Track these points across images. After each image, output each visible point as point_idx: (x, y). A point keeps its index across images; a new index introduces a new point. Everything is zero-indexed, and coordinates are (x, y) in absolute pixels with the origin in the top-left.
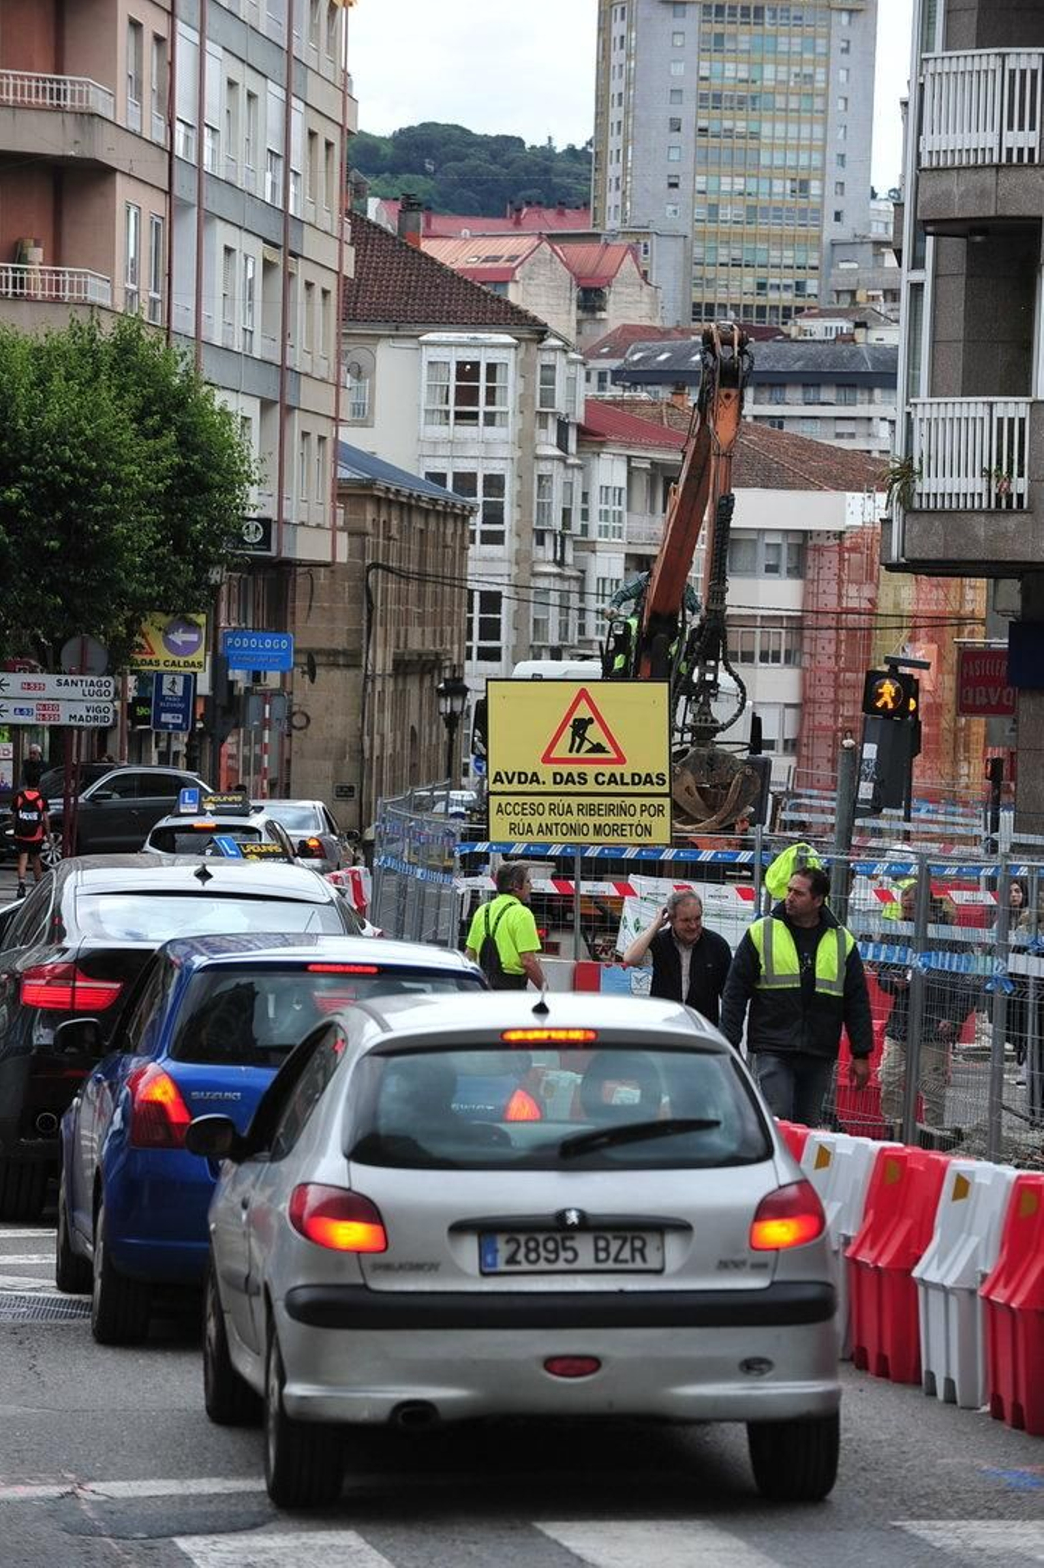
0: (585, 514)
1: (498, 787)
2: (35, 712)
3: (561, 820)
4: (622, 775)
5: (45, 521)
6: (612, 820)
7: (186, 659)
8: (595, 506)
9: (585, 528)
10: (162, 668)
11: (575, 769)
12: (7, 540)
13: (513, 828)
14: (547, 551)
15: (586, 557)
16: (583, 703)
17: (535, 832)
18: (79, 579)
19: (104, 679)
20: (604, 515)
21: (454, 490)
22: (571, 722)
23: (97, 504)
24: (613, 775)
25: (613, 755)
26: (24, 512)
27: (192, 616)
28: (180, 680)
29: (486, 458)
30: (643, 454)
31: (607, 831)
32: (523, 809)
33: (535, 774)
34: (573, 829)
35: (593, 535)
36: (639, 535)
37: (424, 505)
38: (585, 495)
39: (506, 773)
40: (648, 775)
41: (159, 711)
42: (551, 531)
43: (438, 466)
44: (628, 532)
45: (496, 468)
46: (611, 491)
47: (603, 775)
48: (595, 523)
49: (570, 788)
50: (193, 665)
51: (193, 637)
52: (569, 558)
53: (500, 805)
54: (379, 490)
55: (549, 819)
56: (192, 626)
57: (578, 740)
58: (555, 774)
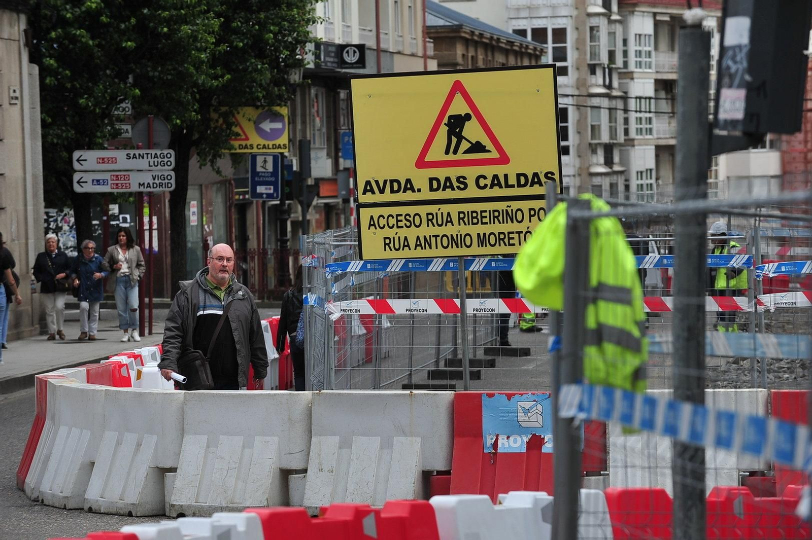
0: (625, 54)
1: (368, 198)
2: (110, 182)
3: (440, 231)
4: (506, 176)
5: (123, 26)
6: (497, 228)
7: (274, 142)
8: (633, 48)
9: (626, 64)
10: (255, 150)
11: (453, 173)
12: (91, 42)
13: (387, 243)
14: (599, 78)
15: (627, 83)
16: (458, 97)
17: (412, 245)
18: (157, 74)
19: (165, 152)
20: (639, 54)
21: (533, 39)
22: (446, 120)
23: (164, 9)
24: (495, 177)
25: (495, 154)
26: (104, 19)
27: (277, 108)
28: (270, 160)
29: (554, 17)
30: (664, 11)
31: (493, 242)
32: (398, 221)
33: (408, 181)
34: (455, 241)
35: (632, 67)
36: (664, 66)
37: (503, 45)
38: (625, 42)
39: (377, 182)
40: (536, 175)
41: (255, 184)
42: (601, 64)
43: (521, 24)
44: (656, 65)
45: (560, 23)
46: (642, 38)
47: (485, 178)
48: (632, 59)
49: (449, 194)
50: (279, 147)
51: (278, 125)
52: (615, 84)
53: (372, 217)
54: (465, 32)
55: (426, 231)
56: (277, 117)
57: (454, 140)
58: (431, 180)
